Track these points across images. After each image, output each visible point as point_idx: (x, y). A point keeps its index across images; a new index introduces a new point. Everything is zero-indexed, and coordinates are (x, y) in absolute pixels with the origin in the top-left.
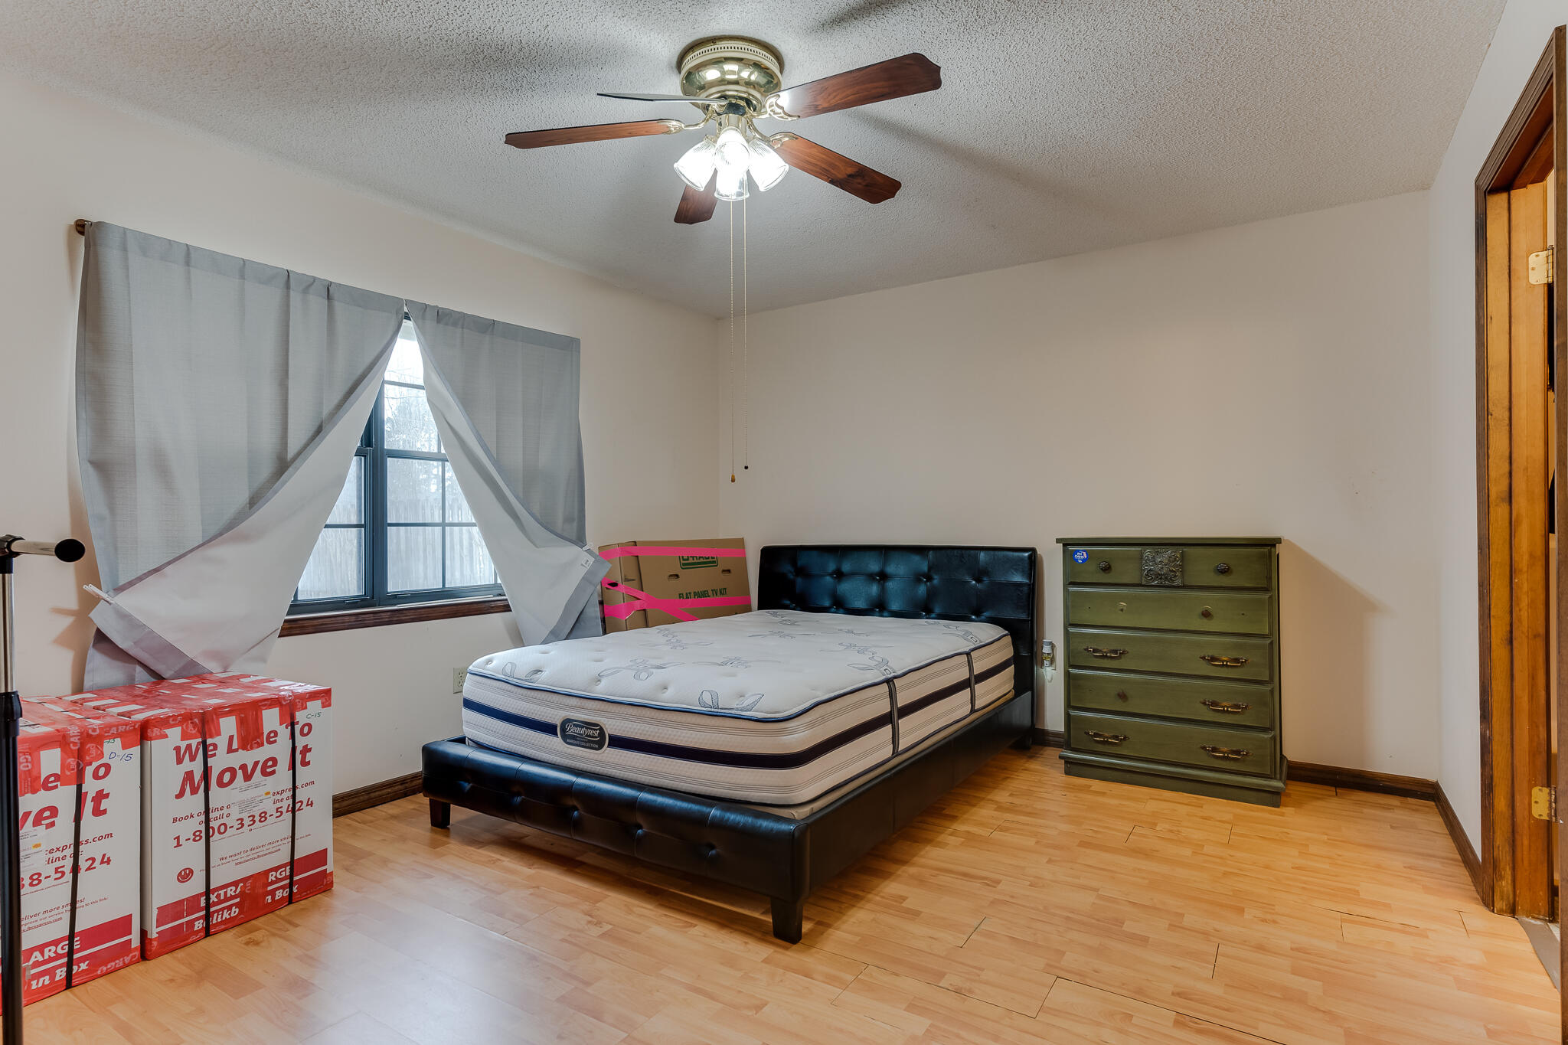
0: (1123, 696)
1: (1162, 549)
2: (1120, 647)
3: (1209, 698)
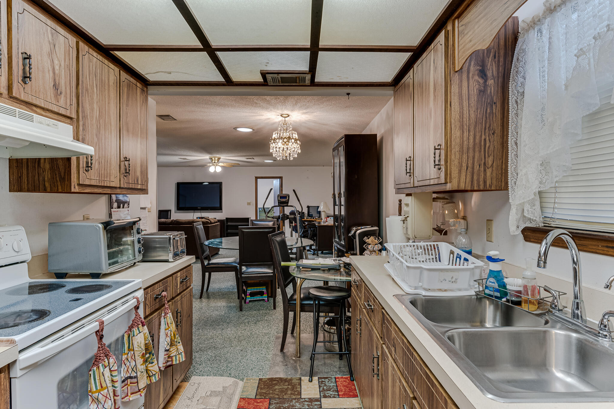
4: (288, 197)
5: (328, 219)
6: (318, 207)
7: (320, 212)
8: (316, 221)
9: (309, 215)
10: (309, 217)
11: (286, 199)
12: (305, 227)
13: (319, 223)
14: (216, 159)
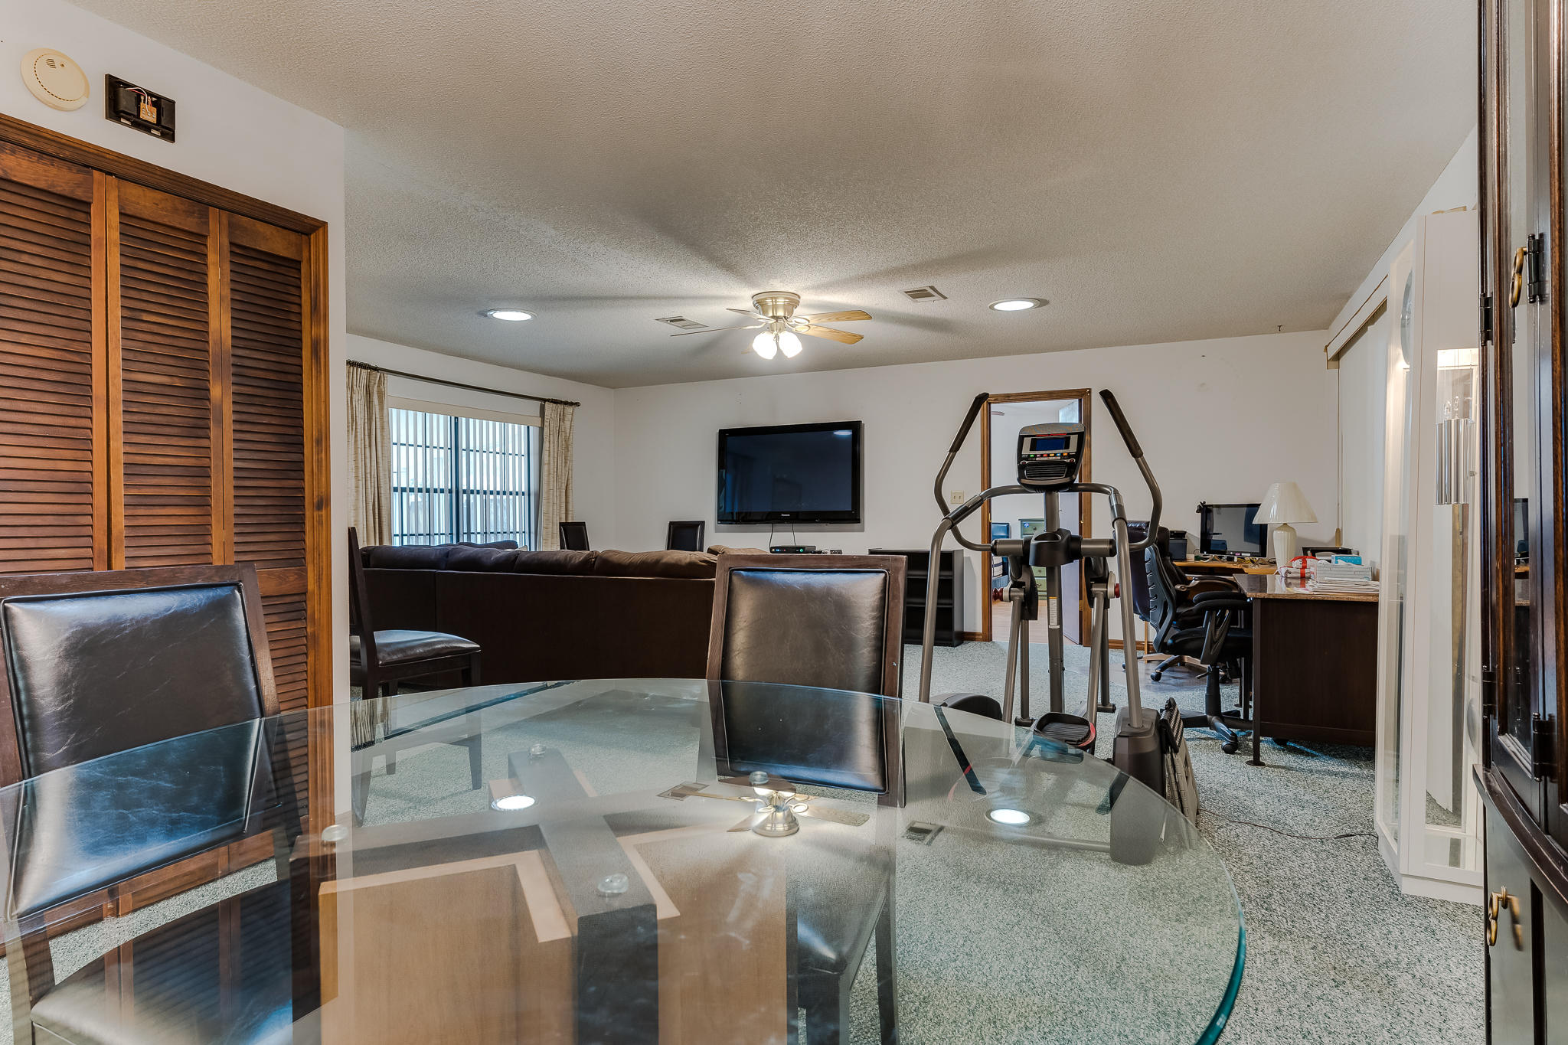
4: (1074, 440)
5: (1309, 561)
6: (1253, 508)
7: (1263, 528)
8: (1241, 571)
9: (1207, 543)
10: (1210, 552)
11: (1065, 452)
12: (1182, 599)
13: (1261, 582)
14: (781, 301)
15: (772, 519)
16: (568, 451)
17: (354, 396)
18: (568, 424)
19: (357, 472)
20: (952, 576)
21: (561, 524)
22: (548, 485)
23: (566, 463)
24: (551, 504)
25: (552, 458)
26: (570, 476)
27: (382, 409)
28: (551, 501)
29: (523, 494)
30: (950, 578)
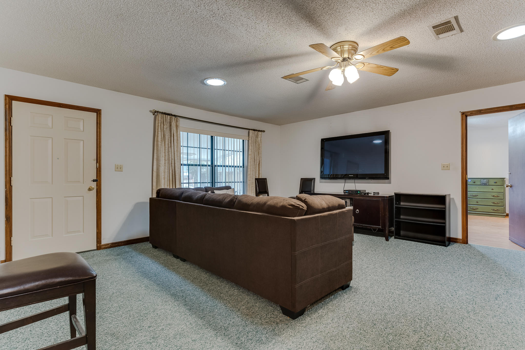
0: (477, 202)
1: (484, 179)
2: (477, 195)
3: (493, 202)
14: (346, 47)
15: (345, 177)
16: (259, 150)
17: (164, 126)
18: (259, 139)
19: (165, 158)
20: (445, 208)
21: (256, 179)
22: (251, 163)
23: (258, 154)
24: (252, 171)
25: (252, 152)
26: (260, 160)
27: (177, 132)
28: (252, 169)
29: (241, 167)
30: (444, 209)
